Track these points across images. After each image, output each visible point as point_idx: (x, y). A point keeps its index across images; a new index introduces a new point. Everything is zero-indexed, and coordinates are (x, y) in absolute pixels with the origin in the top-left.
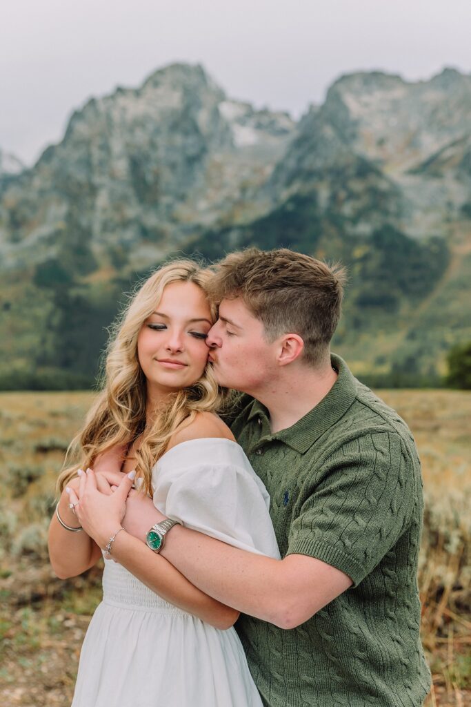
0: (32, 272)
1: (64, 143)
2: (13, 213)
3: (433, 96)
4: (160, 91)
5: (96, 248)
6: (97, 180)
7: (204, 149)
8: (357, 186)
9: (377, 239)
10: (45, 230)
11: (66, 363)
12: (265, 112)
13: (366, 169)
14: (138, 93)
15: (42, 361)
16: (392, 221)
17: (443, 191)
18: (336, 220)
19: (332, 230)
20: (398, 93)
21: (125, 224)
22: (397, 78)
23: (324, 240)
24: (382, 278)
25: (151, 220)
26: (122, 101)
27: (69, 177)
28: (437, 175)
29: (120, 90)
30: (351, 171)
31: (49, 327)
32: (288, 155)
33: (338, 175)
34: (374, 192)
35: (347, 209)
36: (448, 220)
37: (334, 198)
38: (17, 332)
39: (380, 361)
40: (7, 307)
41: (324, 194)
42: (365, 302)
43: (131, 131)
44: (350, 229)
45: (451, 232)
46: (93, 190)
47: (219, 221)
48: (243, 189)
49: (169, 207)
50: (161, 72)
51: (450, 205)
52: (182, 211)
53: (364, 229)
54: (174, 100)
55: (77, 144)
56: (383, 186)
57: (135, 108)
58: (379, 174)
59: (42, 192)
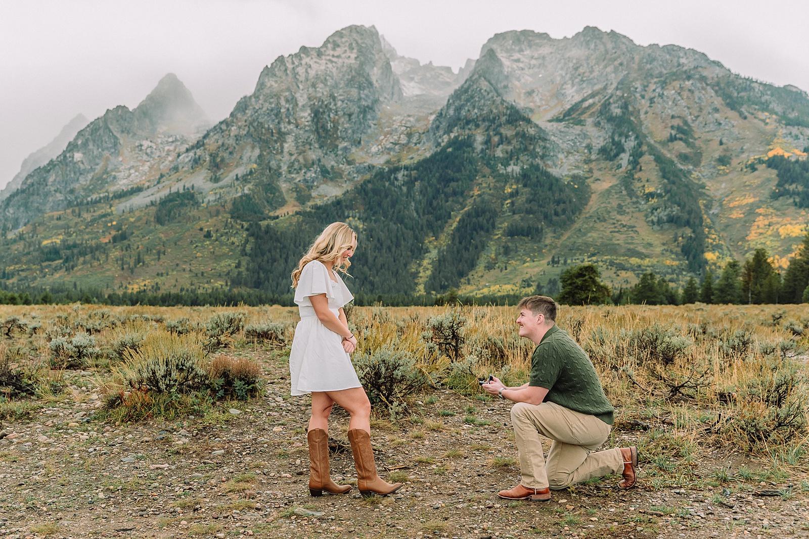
0: (229, 206)
1: (256, 96)
2: (213, 156)
3: (577, 53)
4: (339, 51)
5: (284, 186)
6: (284, 127)
7: (376, 101)
8: (508, 132)
9: (525, 177)
10: (241, 171)
11: (258, 284)
12: (429, 67)
13: (516, 117)
14: (319, 53)
15: (236, 282)
16: (538, 161)
17: (585, 136)
18: (489, 161)
19: (487, 170)
20: (545, 50)
21: (308, 166)
22: (545, 36)
23: (479, 179)
24: (529, 212)
25: (330, 162)
26: (306, 60)
27: (261, 125)
28: (580, 123)
29: (304, 49)
30: (504, 119)
31: (244, 253)
32: (448, 106)
33: (492, 122)
34: (523, 136)
35: (499, 153)
36: (588, 161)
37: (487, 142)
38: (217, 258)
39: (527, 283)
40: (208, 235)
41: (479, 138)
42: (513, 233)
43: (314, 86)
44: (501, 169)
45: (591, 171)
46: (282, 136)
47: (388, 162)
48: (409, 135)
49: (345, 149)
50: (339, 34)
51: (589, 147)
52: (357, 154)
53: (514, 169)
54: (350, 58)
55: (267, 97)
56: (532, 131)
57: (318, 67)
58: (529, 121)
59: (237, 138)
